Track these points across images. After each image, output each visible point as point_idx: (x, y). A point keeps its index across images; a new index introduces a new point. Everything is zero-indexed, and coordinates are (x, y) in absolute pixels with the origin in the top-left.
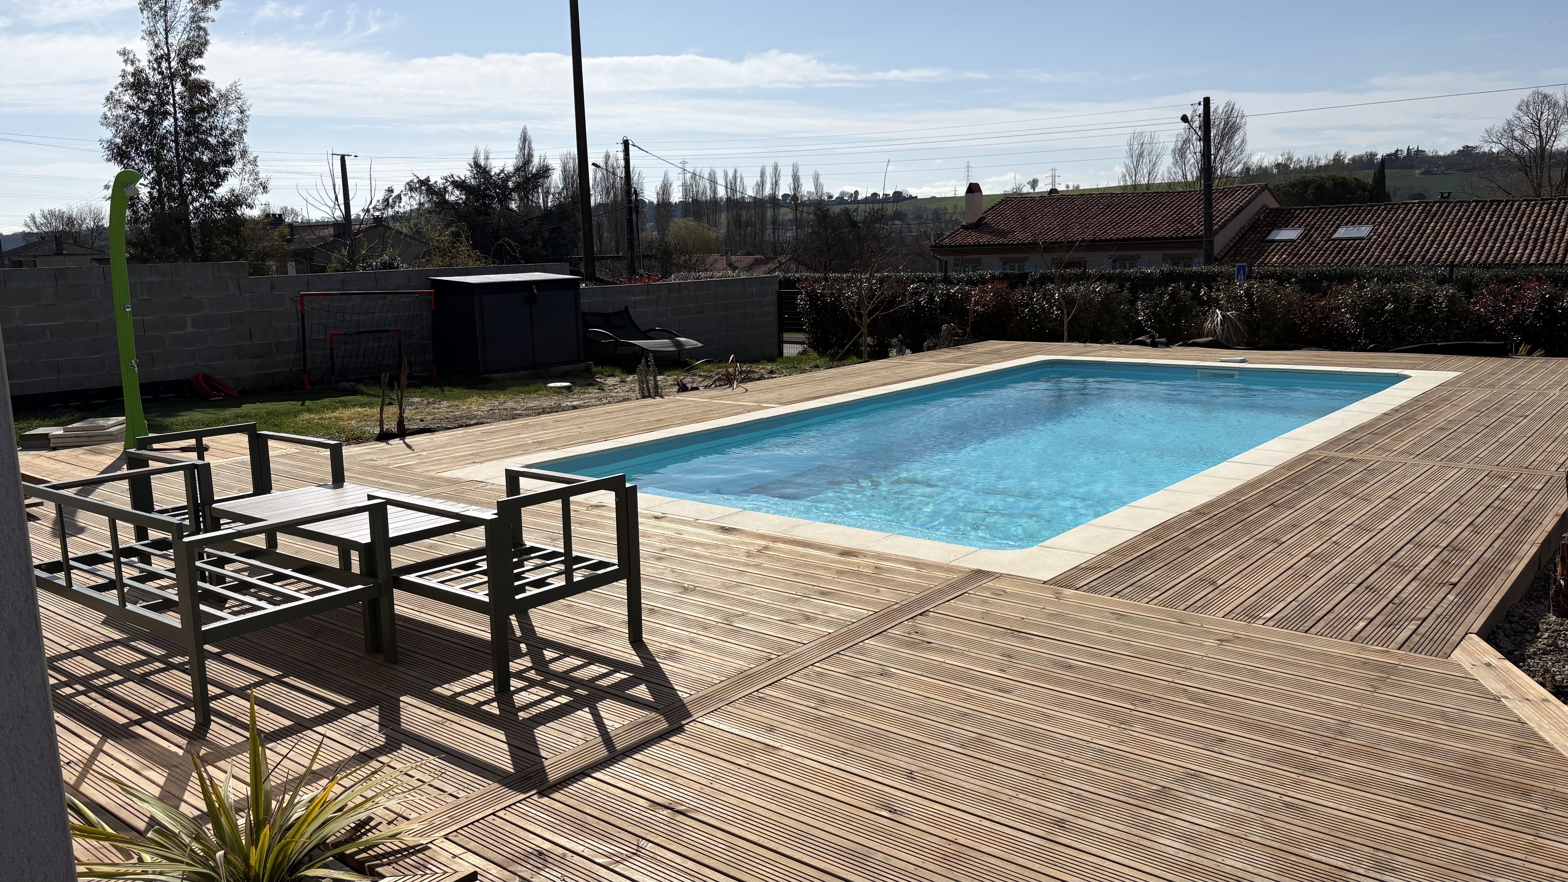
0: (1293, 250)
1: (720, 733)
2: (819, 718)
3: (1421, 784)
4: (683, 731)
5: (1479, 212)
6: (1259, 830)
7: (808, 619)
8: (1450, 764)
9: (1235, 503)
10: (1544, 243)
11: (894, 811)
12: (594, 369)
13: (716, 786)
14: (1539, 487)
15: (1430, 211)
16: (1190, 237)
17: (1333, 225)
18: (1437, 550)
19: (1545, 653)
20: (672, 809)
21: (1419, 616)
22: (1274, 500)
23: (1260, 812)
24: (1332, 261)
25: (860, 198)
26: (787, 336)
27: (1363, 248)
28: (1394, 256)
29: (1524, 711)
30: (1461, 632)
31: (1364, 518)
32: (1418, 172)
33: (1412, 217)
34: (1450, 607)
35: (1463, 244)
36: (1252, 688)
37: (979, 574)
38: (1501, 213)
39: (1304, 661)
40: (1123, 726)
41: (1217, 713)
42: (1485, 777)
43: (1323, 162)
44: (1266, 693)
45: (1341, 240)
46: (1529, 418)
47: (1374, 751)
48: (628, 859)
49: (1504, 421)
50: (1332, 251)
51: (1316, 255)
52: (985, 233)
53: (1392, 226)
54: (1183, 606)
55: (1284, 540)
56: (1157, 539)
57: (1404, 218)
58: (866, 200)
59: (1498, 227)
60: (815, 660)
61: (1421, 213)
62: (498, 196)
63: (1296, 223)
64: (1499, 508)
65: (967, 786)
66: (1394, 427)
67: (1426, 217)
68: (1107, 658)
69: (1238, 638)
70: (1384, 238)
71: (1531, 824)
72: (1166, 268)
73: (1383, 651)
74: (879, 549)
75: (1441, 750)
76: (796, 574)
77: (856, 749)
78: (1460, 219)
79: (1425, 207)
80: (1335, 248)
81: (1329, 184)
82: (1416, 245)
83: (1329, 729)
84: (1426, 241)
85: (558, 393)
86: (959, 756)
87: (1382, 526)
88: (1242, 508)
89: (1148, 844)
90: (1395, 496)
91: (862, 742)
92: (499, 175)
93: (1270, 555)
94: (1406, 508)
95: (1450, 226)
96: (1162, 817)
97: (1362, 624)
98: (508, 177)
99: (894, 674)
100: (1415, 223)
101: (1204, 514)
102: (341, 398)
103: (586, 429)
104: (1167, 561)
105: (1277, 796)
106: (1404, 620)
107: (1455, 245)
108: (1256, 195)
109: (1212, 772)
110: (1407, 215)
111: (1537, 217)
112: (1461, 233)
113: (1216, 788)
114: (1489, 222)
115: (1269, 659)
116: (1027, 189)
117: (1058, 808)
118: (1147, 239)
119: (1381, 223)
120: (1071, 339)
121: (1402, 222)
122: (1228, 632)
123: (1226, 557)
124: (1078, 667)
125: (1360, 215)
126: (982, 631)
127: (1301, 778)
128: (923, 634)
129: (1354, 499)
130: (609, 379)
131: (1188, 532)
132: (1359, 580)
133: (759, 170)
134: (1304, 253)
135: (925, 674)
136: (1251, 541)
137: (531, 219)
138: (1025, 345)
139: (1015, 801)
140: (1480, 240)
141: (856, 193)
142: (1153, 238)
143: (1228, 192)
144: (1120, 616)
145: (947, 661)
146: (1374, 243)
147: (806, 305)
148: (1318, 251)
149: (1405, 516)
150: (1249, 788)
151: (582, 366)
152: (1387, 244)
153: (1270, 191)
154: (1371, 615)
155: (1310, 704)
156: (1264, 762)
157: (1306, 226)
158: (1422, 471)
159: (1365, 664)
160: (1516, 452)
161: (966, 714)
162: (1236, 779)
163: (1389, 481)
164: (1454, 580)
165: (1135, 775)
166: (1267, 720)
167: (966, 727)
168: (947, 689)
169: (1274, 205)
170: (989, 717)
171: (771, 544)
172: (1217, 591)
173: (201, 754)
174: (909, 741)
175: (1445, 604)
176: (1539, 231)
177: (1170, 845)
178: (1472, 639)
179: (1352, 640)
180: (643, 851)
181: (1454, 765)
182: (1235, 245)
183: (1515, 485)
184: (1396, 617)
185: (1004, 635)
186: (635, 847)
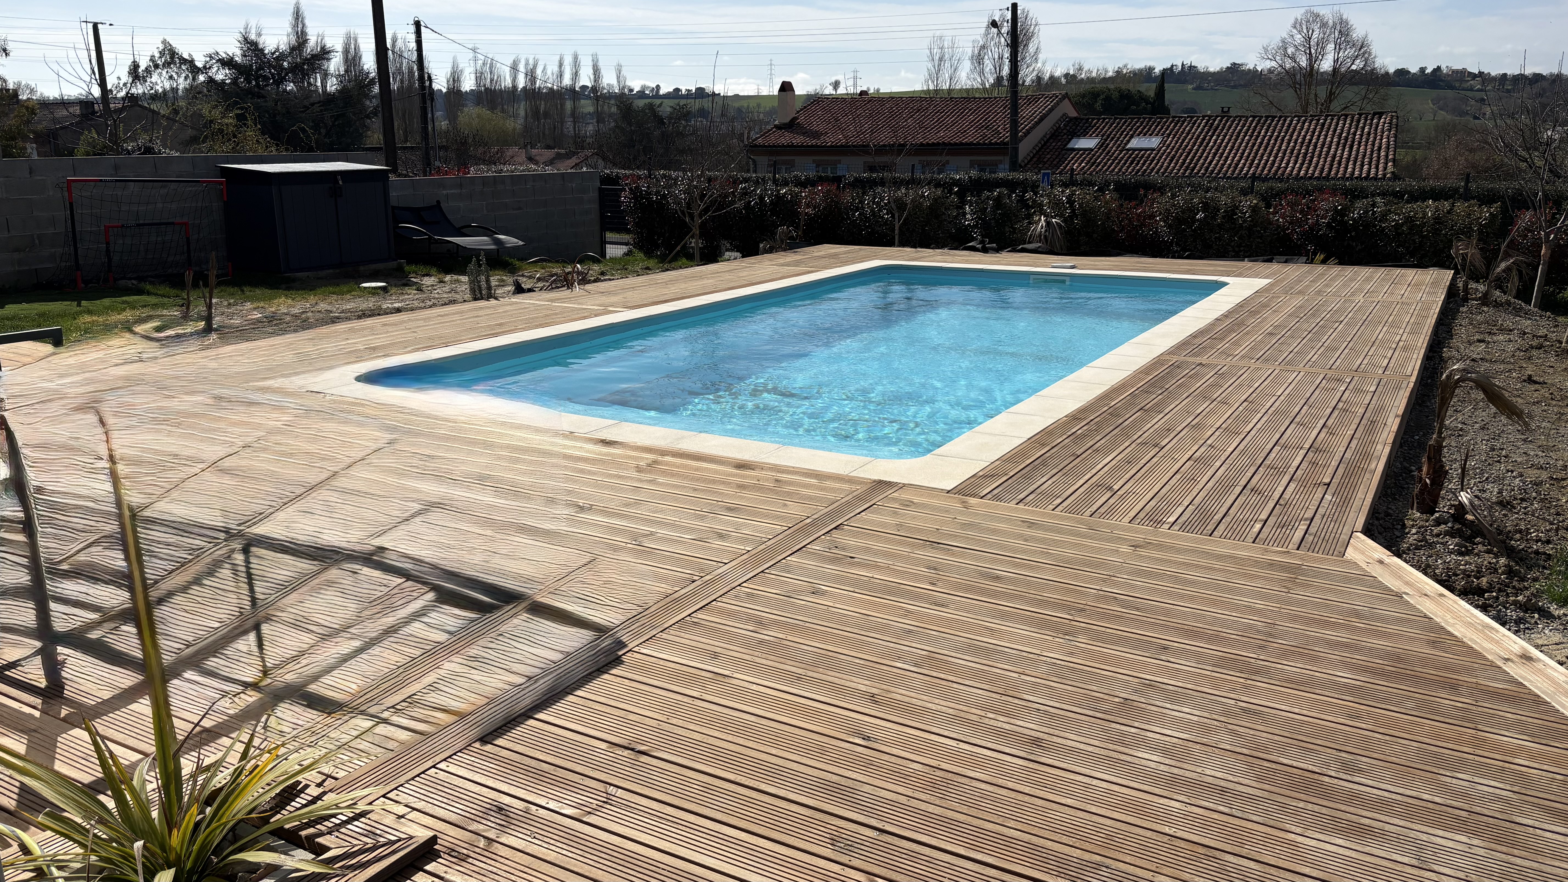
0: (1091, 159)
1: (662, 662)
2: (762, 642)
3: (1358, 683)
4: (622, 662)
5: (1256, 127)
6: (1227, 737)
7: (721, 536)
8: (1377, 661)
9: (1106, 408)
10: (1312, 158)
11: (868, 739)
12: (407, 268)
13: (674, 721)
14: (1373, 389)
15: (1212, 124)
16: (996, 143)
17: (1126, 135)
18: (1303, 452)
19: (1418, 548)
20: (632, 749)
21: (1306, 516)
22: (1143, 405)
23: (1222, 719)
24: (1127, 171)
25: (661, 92)
26: (609, 236)
27: (1154, 158)
28: (1181, 167)
29: (1427, 607)
30: (1347, 530)
31: (1229, 421)
32: (1190, 87)
33: (1197, 130)
34: (1331, 507)
35: (1241, 157)
36: (1178, 593)
37: (881, 485)
38: (1275, 127)
39: (1218, 565)
40: (1067, 637)
41: (1153, 620)
42: (1413, 673)
43: (1110, 74)
44: (1192, 599)
45: (1134, 150)
46: (1343, 323)
47: (1306, 651)
48: (599, 808)
49: (1323, 327)
50: (1127, 161)
51: (1112, 164)
52: (797, 133)
53: (1179, 139)
54: (1088, 513)
55: (1163, 444)
56: (1043, 445)
57: (1190, 131)
58: (668, 96)
59: (1272, 142)
60: (741, 581)
61: (1204, 127)
62: (273, 78)
63: (1094, 132)
64: (1342, 409)
65: (934, 707)
66: (1231, 331)
67: (1209, 130)
68: (1031, 568)
69: (1150, 543)
70: (1172, 150)
71: (1467, 718)
72: (974, 173)
73: (1285, 552)
74: (772, 460)
75: (1365, 647)
76: (695, 490)
77: (810, 674)
78: (1239, 133)
79: (1208, 121)
80: (1129, 158)
81: (1115, 95)
82: (1200, 157)
83: (1259, 632)
84: (1209, 153)
85: (374, 294)
86: (915, 675)
87: (1248, 429)
88: (1114, 413)
89: (1129, 759)
90: (1250, 399)
91: (814, 665)
92: (273, 54)
93: (1155, 460)
94: (1263, 411)
95: (1230, 140)
96: (1133, 730)
97: (1258, 526)
98: (282, 57)
99: (826, 591)
100: (1199, 136)
101: (1081, 419)
102: (124, 298)
103: (420, 334)
104: (1060, 467)
105: (1233, 702)
106: (1294, 521)
107: (1234, 158)
108: (1057, 104)
109: (1166, 681)
110: (1192, 127)
111: (1307, 132)
112: (1239, 147)
113: (1176, 697)
114: (1264, 136)
115: (1184, 563)
116: (829, 91)
117: (1030, 726)
118: (956, 144)
119: (1169, 135)
120: (903, 244)
121: (1188, 134)
122: (1139, 537)
123: (1114, 462)
124: (1006, 577)
125: (1151, 126)
126: (900, 543)
127: (1249, 682)
128: (844, 549)
129: (1215, 403)
130: (426, 278)
131: (1071, 438)
132: (1243, 482)
133: (558, 58)
134: (1101, 162)
135: (857, 590)
136: (1133, 446)
137: (313, 104)
138: (861, 250)
139: (986, 721)
140: (1256, 154)
141: (658, 87)
142: (961, 144)
143: (1032, 100)
144: (1031, 525)
145: (875, 576)
146: (1163, 154)
147: (630, 202)
148: (1114, 160)
149: (1265, 419)
150: (1204, 695)
151: (393, 264)
152: (1174, 156)
153: (1070, 100)
154: (1263, 516)
155: (1236, 608)
156: (1210, 668)
157: (1103, 136)
158: (1266, 375)
159: (1272, 565)
160: (1342, 356)
161: (910, 631)
162: (1189, 686)
163: (1241, 385)
164: (1327, 480)
165: (1095, 688)
166: (1201, 625)
167: (914, 645)
168: (885, 605)
169: (1073, 114)
170: (934, 633)
171: (660, 458)
172: (1116, 497)
173: (62, 715)
174: (862, 662)
175: (1325, 503)
176: (1308, 146)
177: (1150, 758)
178: (1358, 537)
179: (1253, 542)
180: (614, 798)
181: (1381, 662)
182: (1038, 152)
183: (1351, 387)
184: (1286, 517)
185: (924, 546)
186: (605, 795)
